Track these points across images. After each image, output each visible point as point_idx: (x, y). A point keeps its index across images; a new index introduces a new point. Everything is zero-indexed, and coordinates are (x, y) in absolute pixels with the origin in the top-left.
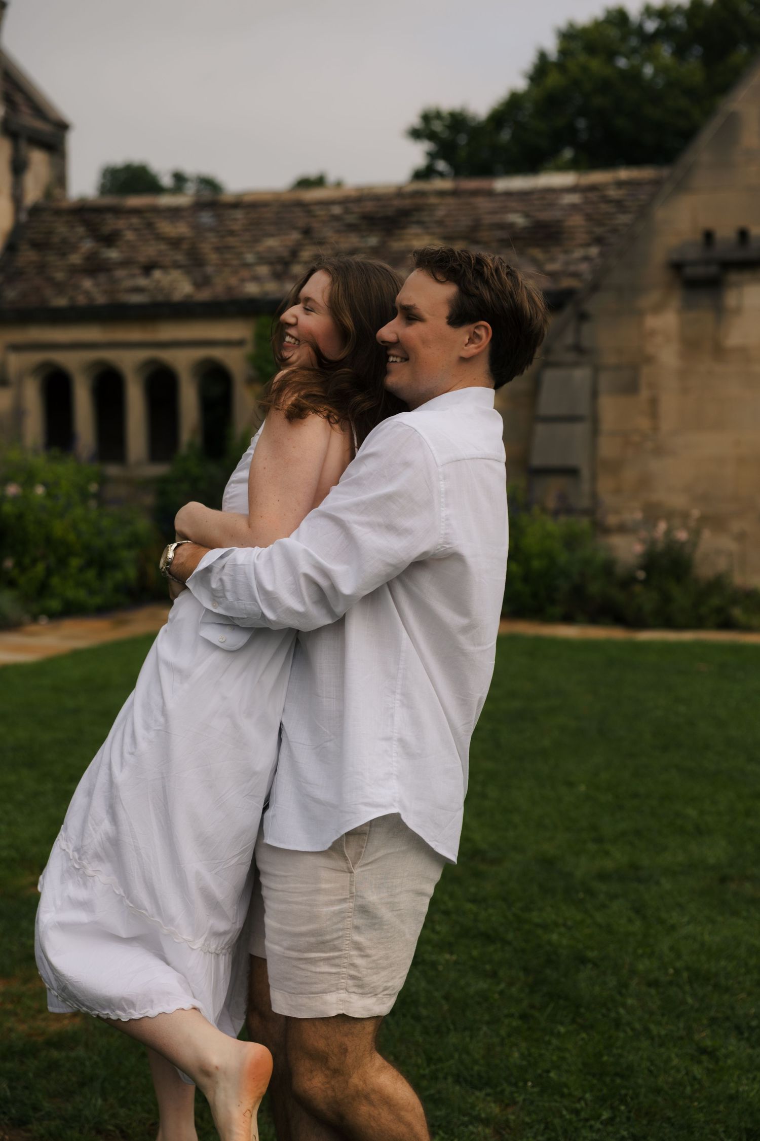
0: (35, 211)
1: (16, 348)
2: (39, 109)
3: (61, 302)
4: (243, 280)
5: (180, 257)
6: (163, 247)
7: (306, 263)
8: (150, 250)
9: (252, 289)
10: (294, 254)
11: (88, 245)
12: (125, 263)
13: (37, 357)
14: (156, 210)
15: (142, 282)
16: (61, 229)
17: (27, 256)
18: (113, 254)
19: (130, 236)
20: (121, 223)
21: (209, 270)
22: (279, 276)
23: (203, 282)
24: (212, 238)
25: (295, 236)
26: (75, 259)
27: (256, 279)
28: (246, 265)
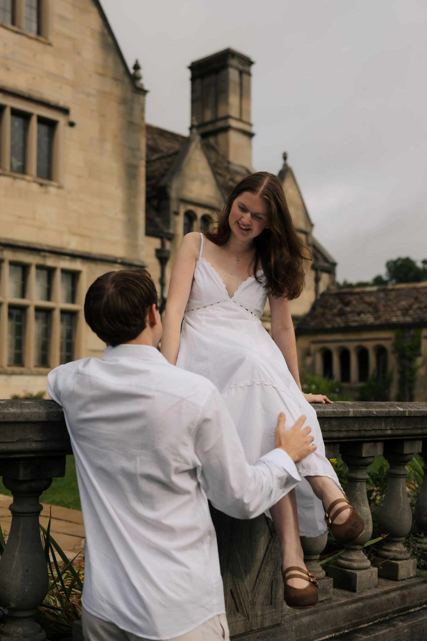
0: (323, 295)
1: (314, 342)
2: (326, 258)
3: (329, 326)
4: (392, 317)
5: (371, 309)
6: (365, 306)
7: (414, 310)
8: (361, 307)
9: (394, 320)
10: (410, 307)
11: (340, 306)
12: (352, 312)
13: (320, 346)
14: (364, 293)
15: (357, 318)
16: (331, 301)
17: (319, 310)
18: (348, 309)
19: (354, 302)
20: (351, 298)
21: (380, 313)
22: (404, 315)
23: (377, 318)
24: (383, 302)
25: (412, 300)
26: (335, 311)
27: (396, 316)
28: (393, 311)
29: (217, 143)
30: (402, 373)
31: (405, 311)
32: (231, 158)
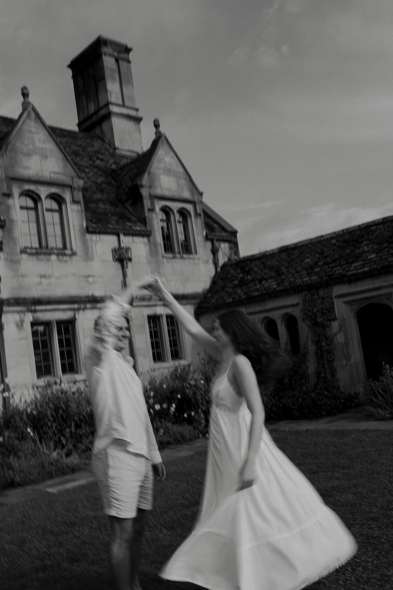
0: (224, 266)
3: (230, 300)
4: (296, 279)
5: (273, 274)
6: (267, 271)
7: (320, 266)
9: (299, 282)
10: (316, 264)
11: (241, 276)
12: (253, 281)
15: (259, 286)
16: (232, 271)
17: (220, 283)
18: (249, 277)
19: (255, 269)
20: (253, 264)
21: (284, 277)
22: (309, 274)
23: (281, 283)
24: (285, 264)
25: (317, 256)
26: (236, 282)
28: (297, 272)
29: (102, 132)
30: (317, 343)
31: (310, 270)
32: (117, 144)
